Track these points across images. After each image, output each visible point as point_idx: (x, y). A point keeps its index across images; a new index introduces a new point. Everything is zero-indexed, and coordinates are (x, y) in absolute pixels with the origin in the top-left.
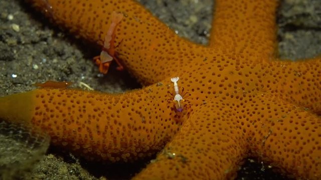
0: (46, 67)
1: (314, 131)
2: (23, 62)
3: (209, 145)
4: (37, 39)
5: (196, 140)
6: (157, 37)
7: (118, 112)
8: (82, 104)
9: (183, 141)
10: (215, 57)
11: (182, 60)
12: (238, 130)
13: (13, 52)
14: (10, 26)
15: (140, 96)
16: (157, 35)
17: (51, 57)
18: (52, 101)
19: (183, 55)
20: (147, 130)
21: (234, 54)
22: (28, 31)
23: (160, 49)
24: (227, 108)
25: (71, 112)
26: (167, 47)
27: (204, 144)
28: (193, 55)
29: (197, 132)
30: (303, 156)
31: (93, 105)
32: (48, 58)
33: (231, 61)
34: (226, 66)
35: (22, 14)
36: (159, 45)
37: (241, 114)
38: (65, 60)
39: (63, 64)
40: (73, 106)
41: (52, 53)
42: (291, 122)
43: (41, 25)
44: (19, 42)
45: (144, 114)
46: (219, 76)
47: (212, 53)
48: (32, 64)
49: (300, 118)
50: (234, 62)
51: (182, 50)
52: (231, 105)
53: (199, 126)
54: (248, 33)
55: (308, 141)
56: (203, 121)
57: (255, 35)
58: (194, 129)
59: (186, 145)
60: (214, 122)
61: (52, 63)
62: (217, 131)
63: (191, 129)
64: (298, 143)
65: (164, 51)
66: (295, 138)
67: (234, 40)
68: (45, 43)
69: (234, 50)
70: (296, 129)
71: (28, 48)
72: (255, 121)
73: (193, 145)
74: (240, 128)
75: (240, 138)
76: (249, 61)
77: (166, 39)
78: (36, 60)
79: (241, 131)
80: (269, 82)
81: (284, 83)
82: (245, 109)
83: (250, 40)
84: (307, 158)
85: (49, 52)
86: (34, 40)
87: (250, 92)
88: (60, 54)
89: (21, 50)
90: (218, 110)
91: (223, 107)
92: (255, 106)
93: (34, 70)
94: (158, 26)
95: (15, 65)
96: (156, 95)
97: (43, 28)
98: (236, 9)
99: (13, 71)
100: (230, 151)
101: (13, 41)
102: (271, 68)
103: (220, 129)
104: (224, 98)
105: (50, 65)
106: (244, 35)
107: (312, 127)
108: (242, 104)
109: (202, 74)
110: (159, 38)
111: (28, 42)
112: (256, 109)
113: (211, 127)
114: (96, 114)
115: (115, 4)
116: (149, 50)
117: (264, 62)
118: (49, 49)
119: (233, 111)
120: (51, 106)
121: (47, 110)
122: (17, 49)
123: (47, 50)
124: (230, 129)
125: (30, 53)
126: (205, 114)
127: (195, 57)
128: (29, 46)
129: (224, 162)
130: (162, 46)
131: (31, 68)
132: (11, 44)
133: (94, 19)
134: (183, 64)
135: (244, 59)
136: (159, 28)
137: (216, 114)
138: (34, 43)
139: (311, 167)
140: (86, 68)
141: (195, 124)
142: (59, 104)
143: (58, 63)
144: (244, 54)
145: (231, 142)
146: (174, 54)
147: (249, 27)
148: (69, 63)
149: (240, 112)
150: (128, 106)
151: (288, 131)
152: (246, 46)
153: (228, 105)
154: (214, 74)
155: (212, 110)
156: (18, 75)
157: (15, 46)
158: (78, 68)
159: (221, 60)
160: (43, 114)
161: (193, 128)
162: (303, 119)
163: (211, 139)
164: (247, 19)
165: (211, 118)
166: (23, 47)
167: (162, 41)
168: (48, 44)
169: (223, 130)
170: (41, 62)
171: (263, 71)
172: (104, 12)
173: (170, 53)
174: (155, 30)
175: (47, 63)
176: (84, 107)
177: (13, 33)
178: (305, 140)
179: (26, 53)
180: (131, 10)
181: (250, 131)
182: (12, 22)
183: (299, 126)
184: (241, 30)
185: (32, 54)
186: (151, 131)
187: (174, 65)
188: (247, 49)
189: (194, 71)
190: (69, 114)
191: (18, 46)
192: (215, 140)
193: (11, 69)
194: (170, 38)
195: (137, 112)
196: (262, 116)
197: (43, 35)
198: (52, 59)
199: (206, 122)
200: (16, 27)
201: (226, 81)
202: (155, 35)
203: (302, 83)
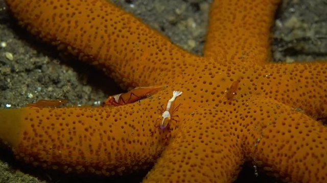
0: (41, 95)
1: (308, 135)
2: (17, 91)
3: (202, 159)
4: (32, 67)
5: (188, 154)
6: (149, 46)
7: (110, 126)
8: (71, 126)
9: (175, 156)
10: (206, 66)
11: (174, 71)
12: (232, 136)
13: (7, 81)
14: (4, 54)
15: (132, 109)
16: (148, 44)
17: (46, 85)
18: (41, 125)
19: (175, 65)
20: (141, 143)
21: (226, 61)
22: (23, 59)
23: (153, 58)
24: (220, 115)
25: (61, 137)
26: (160, 56)
27: (197, 158)
28: (185, 65)
29: (189, 145)
30: (296, 161)
31: (83, 124)
32: (43, 86)
33: (222, 67)
34: (217, 73)
35: (16, 41)
36: (152, 55)
37: (234, 119)
38: (61, 88)
39: (59, 92)
40: (63, 129)
41: (47, 81)
42: (284, 124)
43: (35, 52)
44: (13, 71)
45: (138, 127)
46: (211, 84)
47: (204, 62)
48: (26, 92)
49: (293, 120)
50: (226, 69)
51: (175, 60)
52: (224, 111)
53: (191, 136)
54: (238, 41)
55: (302, 146)
56: (195, 131)
57: (245, 43)
58: (187, 141)
59: (178, 161)
60: (206, 132)
61: (47, 91)
62: (210, 142)
63: (183, 142)
64: (291, 147)
65: (156, 60)
66: (288, 142)
67: (224, 49)
68: (40, 71)
69: (225, 57)
70: (290, 131)
71: (22, 76)
72: (248, 125)
73: (186, 160)
74: (234, 135)
75: (234, 146)
76: (240, 68)
77: (158, 48)
78: (30, 88)
79: (235, 138)
80: (263, 84)
81: (280, 83)
82: (238, 114)
83: (240, 47)
84: (301, 165)
85: (43, 80)
86: (28, 68)
87: (242, 96)
88: (55, 82)
89: (15, 78)
90: (210, 118)
91: (216, 114)
92: (247, 110)
93: (29, 99)
94: (149, 35)
95: (9, 94)
96: (148, 107)
97: (38, 56)
98: (225, 20)
99: (7, 101)
100: (224, 162)
101: (7, 70)
102: (264, 70)
103: (213, 139)
104: (217, 105)
105: (45, 93)
106: (233, 43)
107: (305, 131)
108: (235, 110)
109: (193, 83)
110: (151, 46)
111: (22, 70)
112: (249, 112)
113: (204, 137)
114: (88, 134)
115: (103, 18)
116: (141, 60)
117: (256, 66)
118: (44, 77)
119: (227, 117)
120: (40, 131)
121: (36, 135)
122: (10, 78)
123: (42, 78)
124: (223, 138)
125: (25, 81)
126: (198, 123)
127: (187, 68)
128: (23, 74)
129: (218, 177)
130: (155, 56)
131: (26, 97)
132: (5, 73)
133: (82, 36)
134: (176, 76)
135: (236, 66)
136: (150, 37)
137: (208, 122)
138: (28, 71)
139: (304, 173)
140: (83, 96)
141: (187, 135)
142: (48, 128)
143: (53, 91)
144: (236, 60)
145: (226, 152)
146: (167, 64)
147: (237, 34)
148: (65, 91)
149: (234, 118)
150: (120, 119)
151: (280, 134)
152: (237, 52)
153: (221, 111)
154: (205, 83)
155: (205, 117)
156: (12, 105)
157: (9, 75)
158: (74, 95)
159: (212, 68)
160: (31, 139)
161: (185, 140)
162: (296, 121)
163: (204, 151)
164: (236, 28)
165: (204, 127)
166: (17, 76)
167: (154, 50)
168: (42, 72)
169: (216, 140)
170: (35, 90)
171: (256, 75)
172: (92, 27)
173: (164, 63)
174: (146, 40)
175: (42, 91)
176: (74, 128)
177: (7, 62)
178: (299, 144)
179: (20, 81)
180: (119, 22)
181: (244, 136)
182: (5, 50)
183: (293, 129)
184: (229, 39)
185: (27, 83)
186: (146, 144)
187: (167, 77)
188: (239, 55)
189: (186, 81)
190: (59, 138)
191: (11, 74)
192: (209, 152)
193: (5, 99)
194: (162, 46)
195: (130, 125)
196: (255, 119)
197: (38, 62)
198: (47, 87)
199: (199, 132)
200: (10, 56)
201: (218, 88)
202: (147, 44)
203: (299, 81)
